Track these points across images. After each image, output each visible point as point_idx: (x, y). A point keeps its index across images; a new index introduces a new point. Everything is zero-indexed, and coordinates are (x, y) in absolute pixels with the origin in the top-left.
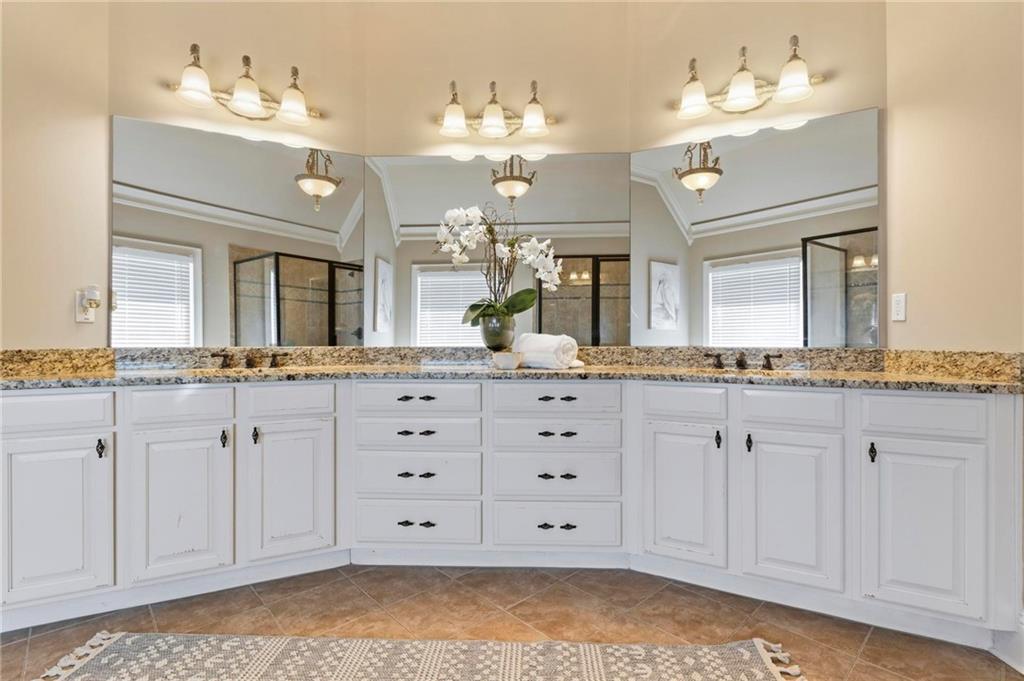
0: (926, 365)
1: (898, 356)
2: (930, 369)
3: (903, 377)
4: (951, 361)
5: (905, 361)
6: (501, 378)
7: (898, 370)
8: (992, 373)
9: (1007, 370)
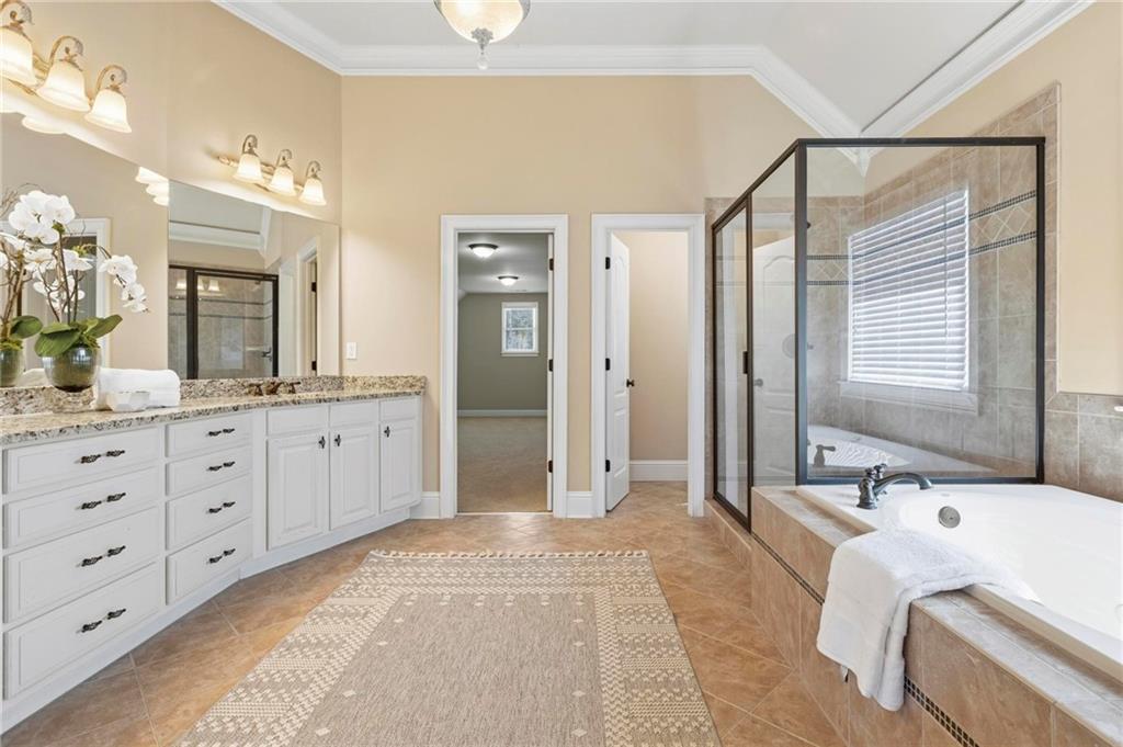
0: (374, 384)
1: (354, 380)
2: (377, 386)
3: (358, 392)
4: (390, 381)
5: (360, 382)
6: (180, 418)
7: (355, 388)
8: (412, 386)
9: (418, 383)
